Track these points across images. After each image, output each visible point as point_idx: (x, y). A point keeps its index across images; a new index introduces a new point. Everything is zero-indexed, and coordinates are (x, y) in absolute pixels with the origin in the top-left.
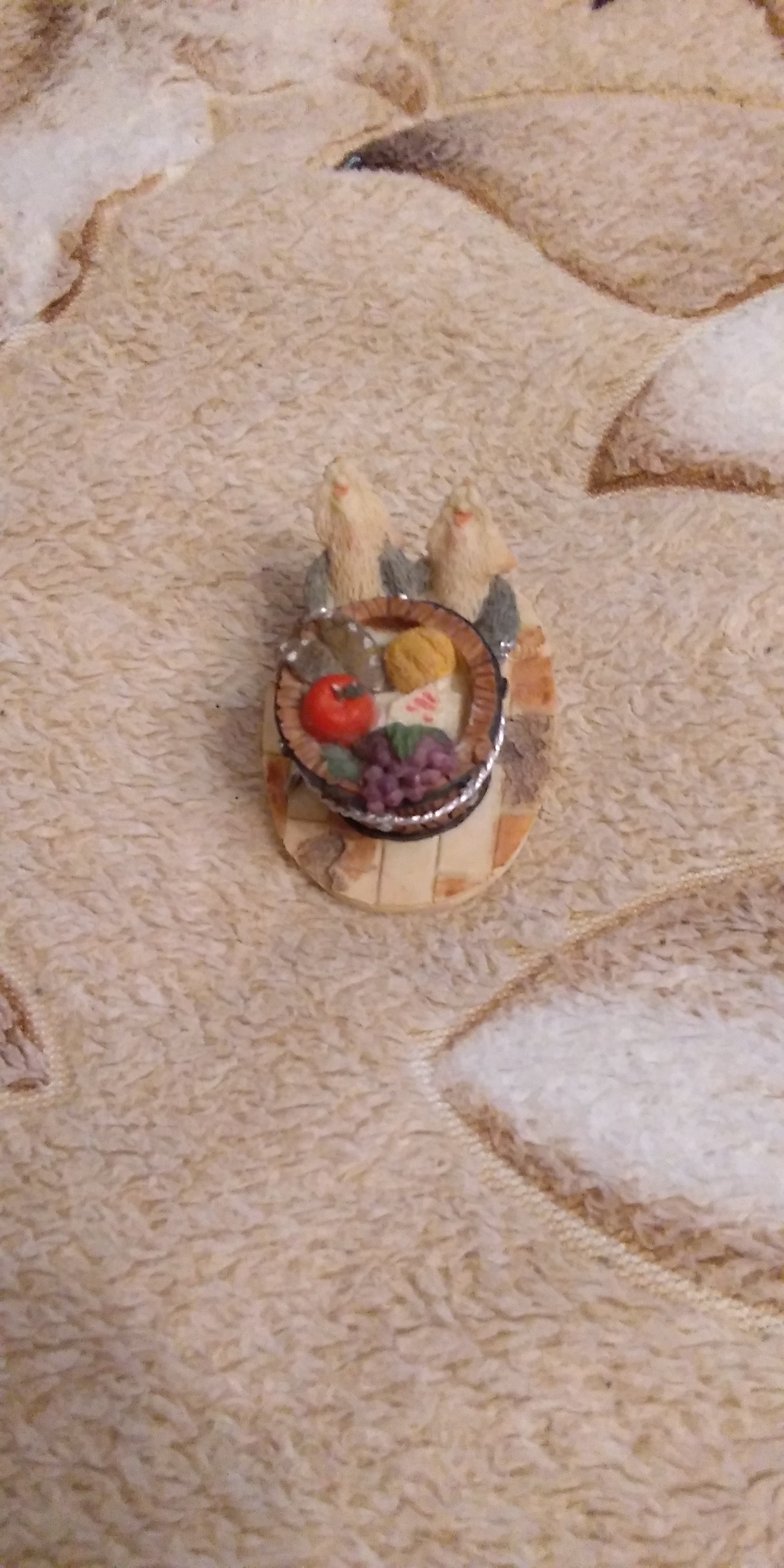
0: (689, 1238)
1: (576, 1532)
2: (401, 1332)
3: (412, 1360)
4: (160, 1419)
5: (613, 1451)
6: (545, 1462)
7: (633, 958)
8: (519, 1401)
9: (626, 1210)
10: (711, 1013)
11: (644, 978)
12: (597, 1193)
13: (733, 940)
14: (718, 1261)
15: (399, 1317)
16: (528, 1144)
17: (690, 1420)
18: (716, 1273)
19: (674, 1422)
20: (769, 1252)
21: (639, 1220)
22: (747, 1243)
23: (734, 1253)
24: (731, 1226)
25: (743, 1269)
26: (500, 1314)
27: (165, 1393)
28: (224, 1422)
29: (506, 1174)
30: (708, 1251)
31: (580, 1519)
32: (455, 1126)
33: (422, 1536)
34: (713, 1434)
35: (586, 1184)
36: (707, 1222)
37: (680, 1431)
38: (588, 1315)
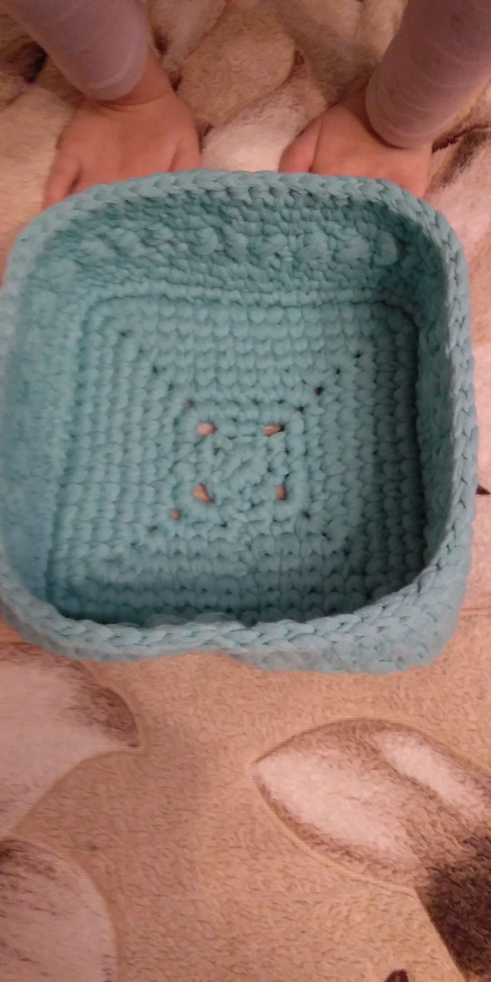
0: (313, 836)
1: (269, 907)
2: (231, 847)
3: (232, 856)
4: (166, 856)
5: (282, 889)
6: (263, 888)
7: (317, 743)
8: (259, 871)
9: (298, 824)
10: (335, 767)
11: (319, 752)
12: (290, 819)
13: (349, 743)
14: (317, 844)
15: (231, 844)
16: (275, 800)
17: (303, 886)
18: (317, 847)
19: (298, 884)
20: (332, 844)
21: (301, 829)
22: (327, 840)
23: (323, 843)
24: (324, 835)
25: (325, 847)
26: (258, 848)
27: (167, 849)
28: (182, 861)
29: (267, 807)
30: (317, 841)
31: (270, 904)
32: (254, 788)
33: (229, 900)
34: (307, 890)
35: (288, 815)
36: (318, 833)
37: (300, 887)
38: (281, 853)
